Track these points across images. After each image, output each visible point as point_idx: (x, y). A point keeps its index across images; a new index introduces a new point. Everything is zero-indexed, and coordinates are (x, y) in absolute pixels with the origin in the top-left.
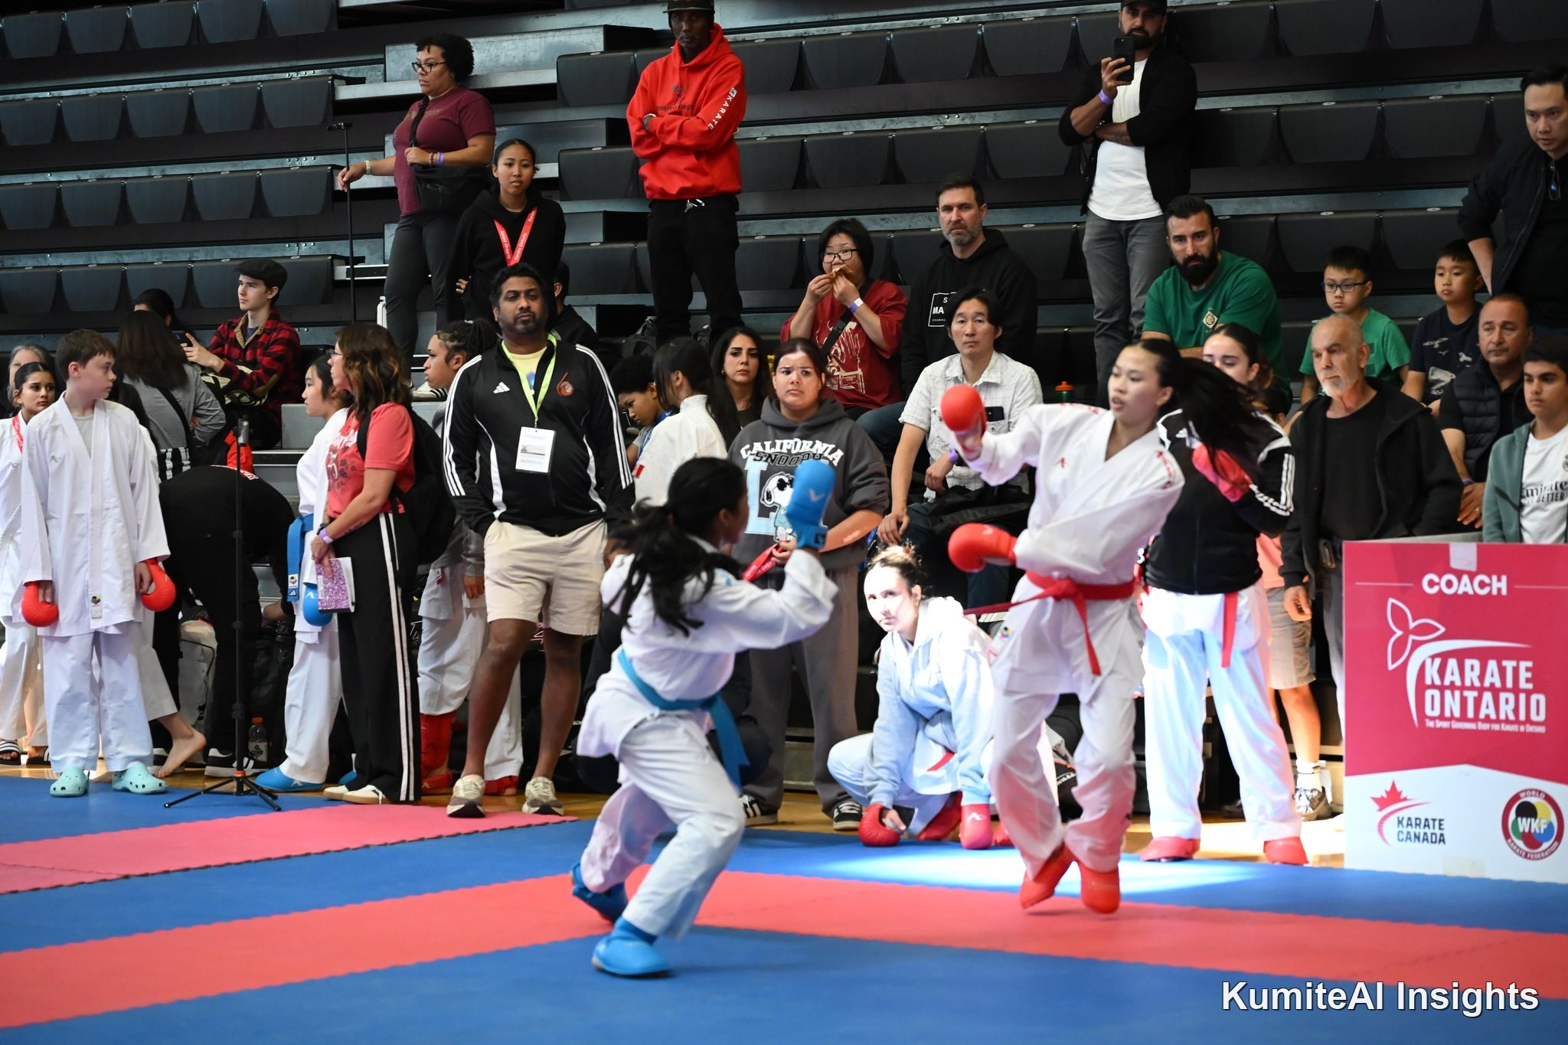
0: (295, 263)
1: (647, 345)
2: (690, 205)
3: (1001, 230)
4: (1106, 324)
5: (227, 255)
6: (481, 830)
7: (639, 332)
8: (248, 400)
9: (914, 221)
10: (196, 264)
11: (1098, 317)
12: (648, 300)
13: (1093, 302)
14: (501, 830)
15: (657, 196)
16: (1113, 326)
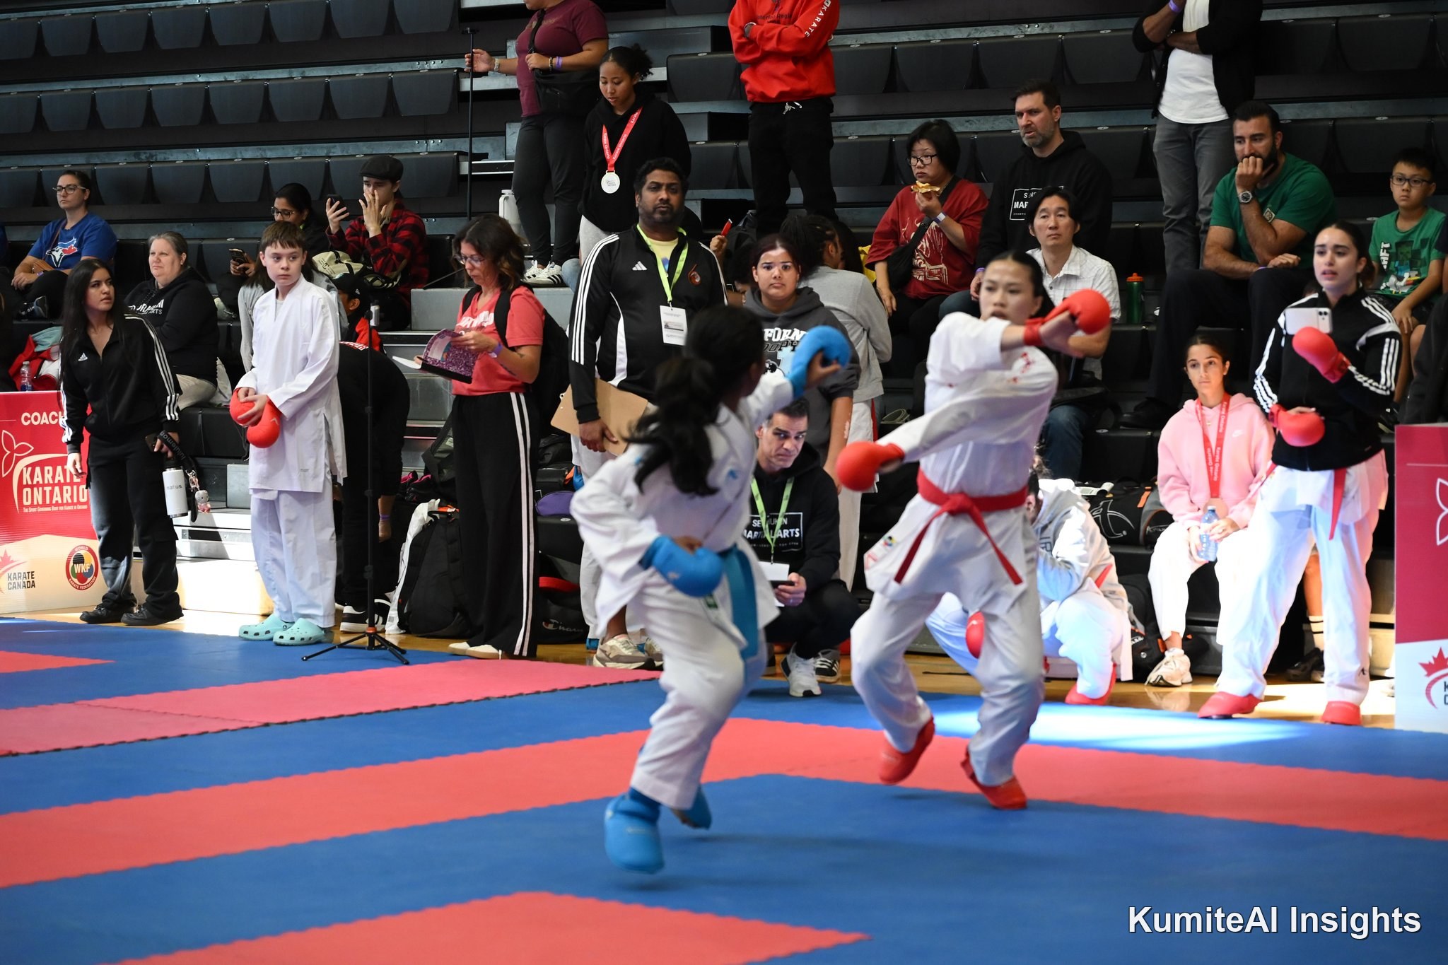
0: (424, 159)
1: (747, 236)
2: (788, 108)
3: (1079, 132)
4: (1174, 220)
5: (361, 151)
6: (592, 684)
7: (741, 225)
8: (381, 284)
9: (997, 123)
10: (333, 159)
11: (1168, 214)
12: (748, 195)
13: (1162, 199)
14: (611, 684)
15: (758, 99)
16: (1181, 222)
